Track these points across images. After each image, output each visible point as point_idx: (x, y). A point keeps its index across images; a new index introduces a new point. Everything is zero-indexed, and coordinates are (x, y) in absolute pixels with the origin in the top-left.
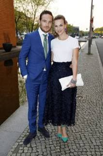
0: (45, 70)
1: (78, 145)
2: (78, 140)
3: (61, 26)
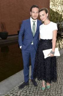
1: (56, 92)
2: (59, 89)
3: (43, 15)
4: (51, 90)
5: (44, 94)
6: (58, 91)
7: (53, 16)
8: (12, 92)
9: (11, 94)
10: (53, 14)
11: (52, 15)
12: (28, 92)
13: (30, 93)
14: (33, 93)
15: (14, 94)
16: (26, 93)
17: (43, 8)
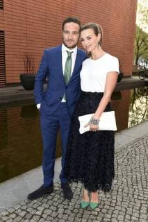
0: (63, 101)
1: (128, 217)
2: (134, 210)
3: (89, 38)
4: (116, 212)
5: (96, 219)
6: (131, 216)
7: (143, 43)
8: (25, 208)
9: (22, 210)
10: (143, 40)
11: (140, 42)
12: (61, 211)
13: (64, 214)
14: (73, 215)
15: (28, 212)
16: (56, 211)
17: (89, 24)
